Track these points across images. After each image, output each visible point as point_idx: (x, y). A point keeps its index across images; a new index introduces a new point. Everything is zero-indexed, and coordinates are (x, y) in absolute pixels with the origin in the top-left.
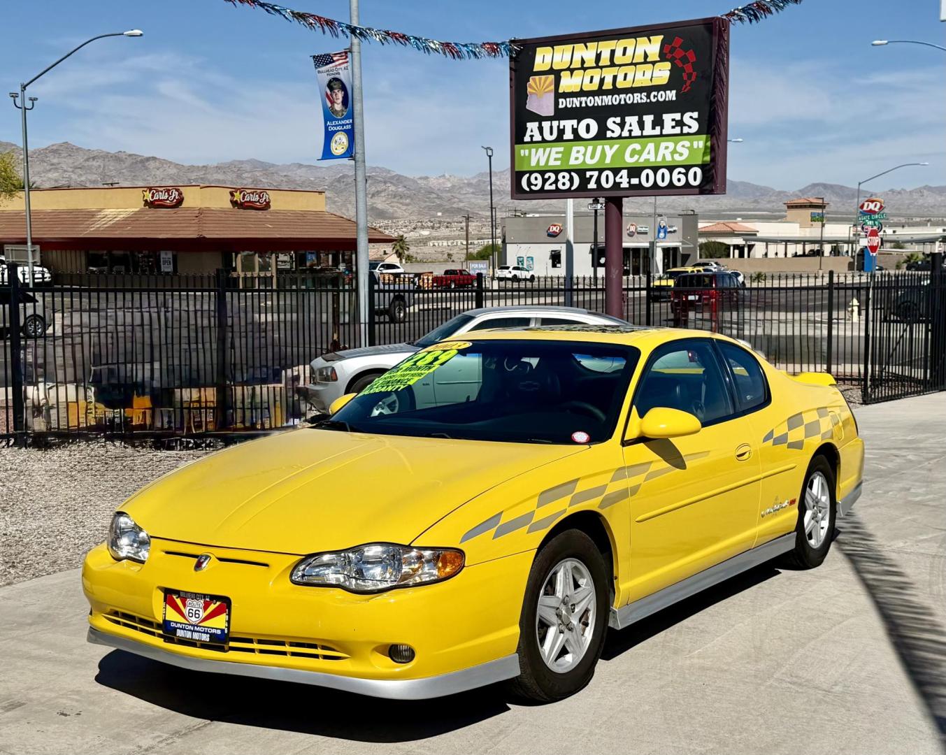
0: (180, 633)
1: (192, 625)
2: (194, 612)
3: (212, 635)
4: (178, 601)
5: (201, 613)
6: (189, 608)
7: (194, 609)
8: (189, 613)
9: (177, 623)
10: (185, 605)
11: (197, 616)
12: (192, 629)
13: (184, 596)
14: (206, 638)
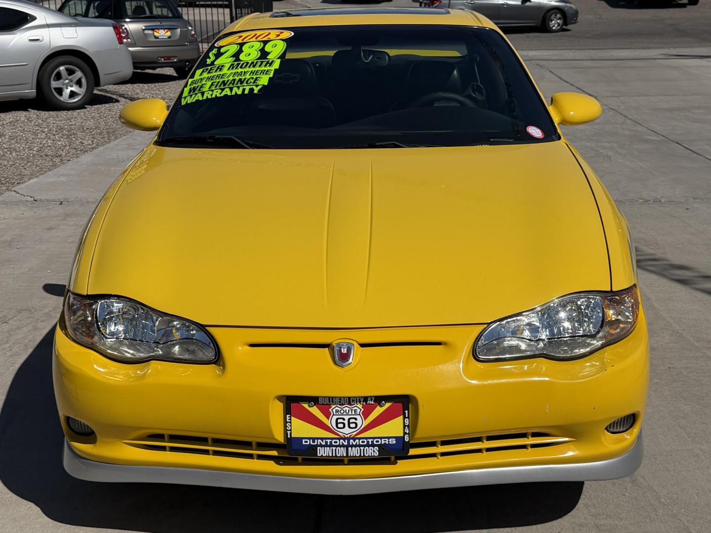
0: (322, 452)
1: (344, 439)
2: (346, 422)
3: (381, 447)
4: (315, 411)
5: (359, 422)
6: (335, 417)
7: (347, 418)
8: (337, 423)
9: (314, 439)
10: (328, 415)
11: (353, 425)
12: (346, 444)
13: (324, 403)
14: (373, 452)
